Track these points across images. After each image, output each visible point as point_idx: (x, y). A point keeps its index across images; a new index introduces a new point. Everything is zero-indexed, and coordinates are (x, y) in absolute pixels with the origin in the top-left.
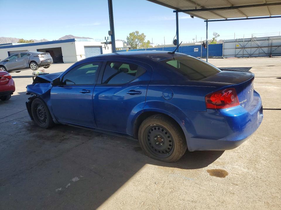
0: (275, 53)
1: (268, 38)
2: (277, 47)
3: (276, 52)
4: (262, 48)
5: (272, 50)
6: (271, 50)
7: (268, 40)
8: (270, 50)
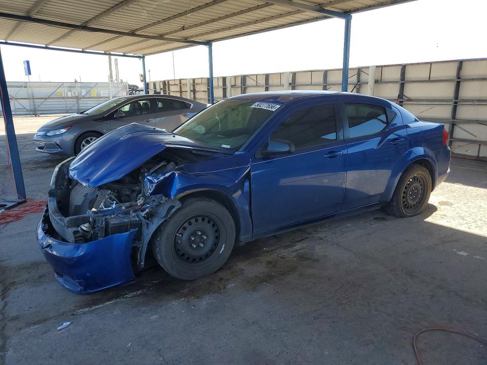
0: (41, 109)
1: (25, 85)
2: (42, 100)
3: (43, 107)
4: (19, 101)
5: (36, 103)
6: (34, 105)
7: (26, 87)
8: (32, 104)
